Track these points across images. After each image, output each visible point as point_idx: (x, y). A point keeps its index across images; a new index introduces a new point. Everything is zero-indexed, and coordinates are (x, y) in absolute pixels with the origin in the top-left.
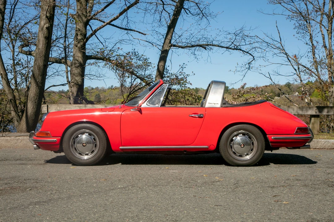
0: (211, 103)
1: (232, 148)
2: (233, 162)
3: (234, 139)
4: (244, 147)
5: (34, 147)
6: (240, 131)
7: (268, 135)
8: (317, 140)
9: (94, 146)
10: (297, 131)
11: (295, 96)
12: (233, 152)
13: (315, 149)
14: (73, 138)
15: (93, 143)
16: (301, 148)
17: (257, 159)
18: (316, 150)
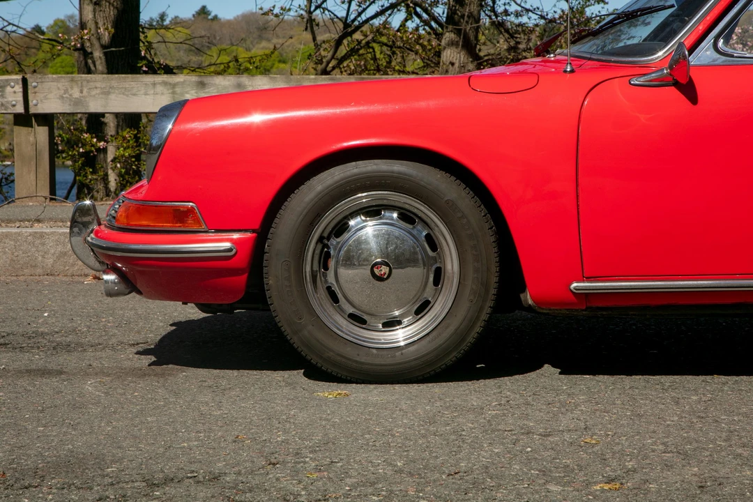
5: (106, 282)
9: (431, 279)
14: (321, 239)
15: (427, 262)
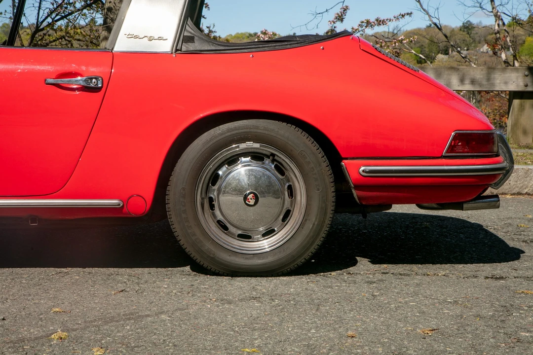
0: (136, 37)
1: (212, 207)
2: (214, 260)
3: (220, 173)
4: (256, 203)
6: (243, 146)
7: (346, 159)
8: (525, 167)
10: (455, 146)
11: (482, 52)
12: (219, 222)
13: (519, 194)
16: (465, 206)
17: (305, 247)
18: (521, 197)
